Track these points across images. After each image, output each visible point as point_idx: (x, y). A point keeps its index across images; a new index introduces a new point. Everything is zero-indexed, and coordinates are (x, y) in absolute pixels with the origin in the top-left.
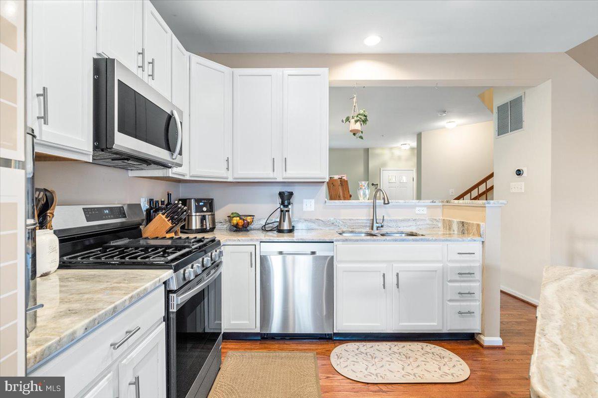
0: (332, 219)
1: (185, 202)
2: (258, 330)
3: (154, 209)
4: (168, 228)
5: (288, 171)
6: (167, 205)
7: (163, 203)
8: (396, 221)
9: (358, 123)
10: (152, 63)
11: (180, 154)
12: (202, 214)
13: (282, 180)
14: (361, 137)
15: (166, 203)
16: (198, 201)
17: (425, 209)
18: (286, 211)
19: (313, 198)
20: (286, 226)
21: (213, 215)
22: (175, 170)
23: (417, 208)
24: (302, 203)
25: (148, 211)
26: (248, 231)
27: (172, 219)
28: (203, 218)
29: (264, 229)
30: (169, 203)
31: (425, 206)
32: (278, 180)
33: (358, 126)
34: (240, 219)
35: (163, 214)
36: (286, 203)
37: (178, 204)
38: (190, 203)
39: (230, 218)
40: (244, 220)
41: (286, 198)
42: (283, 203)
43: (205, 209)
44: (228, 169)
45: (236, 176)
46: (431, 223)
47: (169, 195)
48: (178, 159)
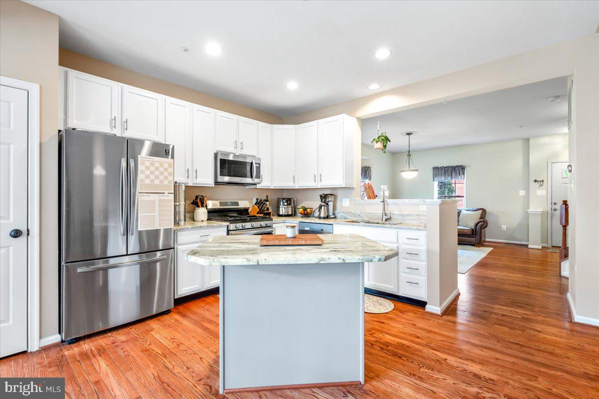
4: (257, 212)
5: (322, 181)
8: (403, 216)
9: (379, 143)
10: (242, 143)
12: (284, 207)
13: (320, 187)
18: (323, 206)
19: (348, 198)
20: (322, 215)
21: (292, 207)
22: (261, 185)
24: (342, 201)
39: (299, 209)
40: (307, 210)
41: (323, 198)
42: (322, 201)
43: (286, 204)
44: (294, 182)
45: (299, 185)
47: (267, 196)
48: (256, 181)
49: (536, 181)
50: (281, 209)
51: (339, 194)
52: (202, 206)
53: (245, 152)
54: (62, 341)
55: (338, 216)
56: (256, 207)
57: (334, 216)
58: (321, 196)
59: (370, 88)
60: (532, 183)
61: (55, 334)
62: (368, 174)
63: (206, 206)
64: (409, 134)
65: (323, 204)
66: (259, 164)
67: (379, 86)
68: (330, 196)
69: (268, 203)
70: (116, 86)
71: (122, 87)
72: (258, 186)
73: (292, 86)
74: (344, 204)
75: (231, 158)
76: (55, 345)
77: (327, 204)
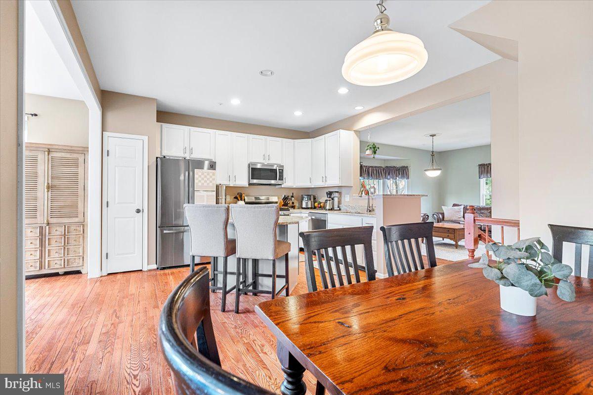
10: (269, 156)
19: (349, 194)
20: (328, 207)
24: (345, 197)
42: (328, 197)
44: (311, 182)
45: (314, 185)
47: (293, 194)
48: (280, 182)
50: (303, 203)
51: (343, 191)
52: (241, 200)
53: (271, 162)
54: (158, 268)
55: (343, 207)
56: (282, 201)
57: (339, 209)
58: (327, 193)
61: (154, 264)
62: (405, 173)
63: (244, 200)
64: (433, 136)
65: (328, 199)
66: (282, 170)
67: (362, 108)
68: (335, 193)
69: (293, 198)
70: (186, 129)
71: (190, 129)
72: (283, 186)
74: (346, 199)
75: (259, 166)
76: (154, 270)
77: (332, 199)
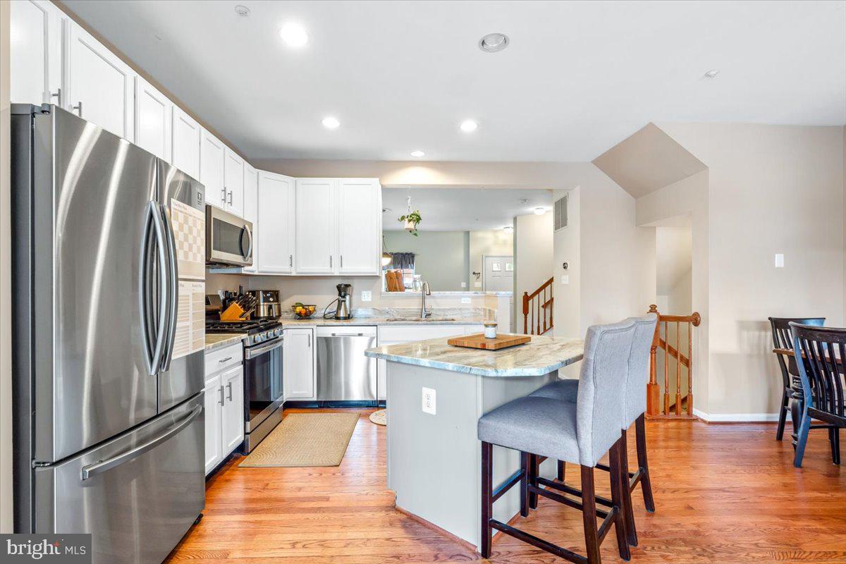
0: (387, 308)
1: (254, 293)
2: (315, 399)
3: (229, 299)
4: (240, 314)
5: (343, 267)
6: (239, 296)
7: (235, 294)
8: (444, 310)
9: (411, 223)
10: (231, 194)
11: (251, 256)
12: (269, 304)
13: (338, 275)
14: (416, 235)
15: (238, 294)
16: (265, 292)
17: (470, 299)
18: (342, 301)
19: (369, 290)
20: (342, 314)
21: (279, 305)
22: (247, 268)
23: (463, 299)
24: (361, 294)
25: (224, 301)
26: (310, 319)
27: (244, 307)
28: (270, 307)
29: (325, 317)
30: (241, 295)
31: (469, 297)
32: (335, 275)
33: (411, 225)
34: (303, 308)
35: (237, 303)
36: (343, 294)
37: (248, 295)
38: (259, 294)
39: (294, 307)
40: (306, 309)
41: (343, 290)
42: (340, 295)
43: (271, 300)
44: (291, 265)
45: (299, 270)
46: (473, 311)
49: (474, 273)
50: (262, 307)
51: (356, 285)
53: (232, 210)
55: (356, 314)
58: (337, 287)
59: (412, 154)
60: (471, 275)
65: (342, 299)
66: (251, 233)
67: (423, 154)
68: (348, 288)
73: (331, 123)
74: (364, 298)
